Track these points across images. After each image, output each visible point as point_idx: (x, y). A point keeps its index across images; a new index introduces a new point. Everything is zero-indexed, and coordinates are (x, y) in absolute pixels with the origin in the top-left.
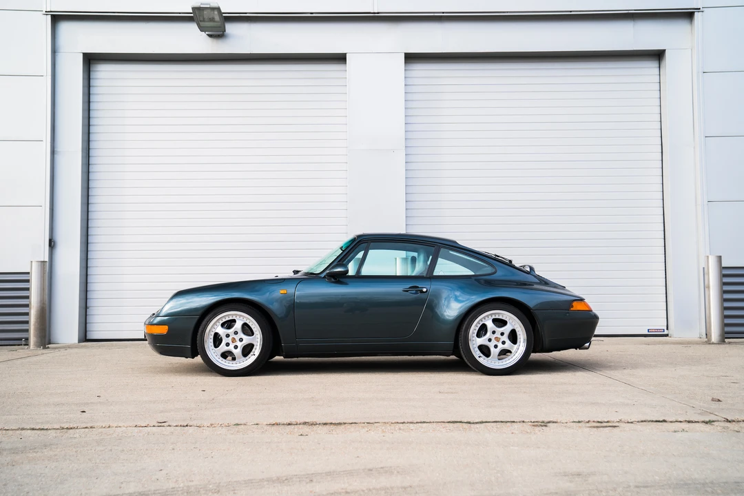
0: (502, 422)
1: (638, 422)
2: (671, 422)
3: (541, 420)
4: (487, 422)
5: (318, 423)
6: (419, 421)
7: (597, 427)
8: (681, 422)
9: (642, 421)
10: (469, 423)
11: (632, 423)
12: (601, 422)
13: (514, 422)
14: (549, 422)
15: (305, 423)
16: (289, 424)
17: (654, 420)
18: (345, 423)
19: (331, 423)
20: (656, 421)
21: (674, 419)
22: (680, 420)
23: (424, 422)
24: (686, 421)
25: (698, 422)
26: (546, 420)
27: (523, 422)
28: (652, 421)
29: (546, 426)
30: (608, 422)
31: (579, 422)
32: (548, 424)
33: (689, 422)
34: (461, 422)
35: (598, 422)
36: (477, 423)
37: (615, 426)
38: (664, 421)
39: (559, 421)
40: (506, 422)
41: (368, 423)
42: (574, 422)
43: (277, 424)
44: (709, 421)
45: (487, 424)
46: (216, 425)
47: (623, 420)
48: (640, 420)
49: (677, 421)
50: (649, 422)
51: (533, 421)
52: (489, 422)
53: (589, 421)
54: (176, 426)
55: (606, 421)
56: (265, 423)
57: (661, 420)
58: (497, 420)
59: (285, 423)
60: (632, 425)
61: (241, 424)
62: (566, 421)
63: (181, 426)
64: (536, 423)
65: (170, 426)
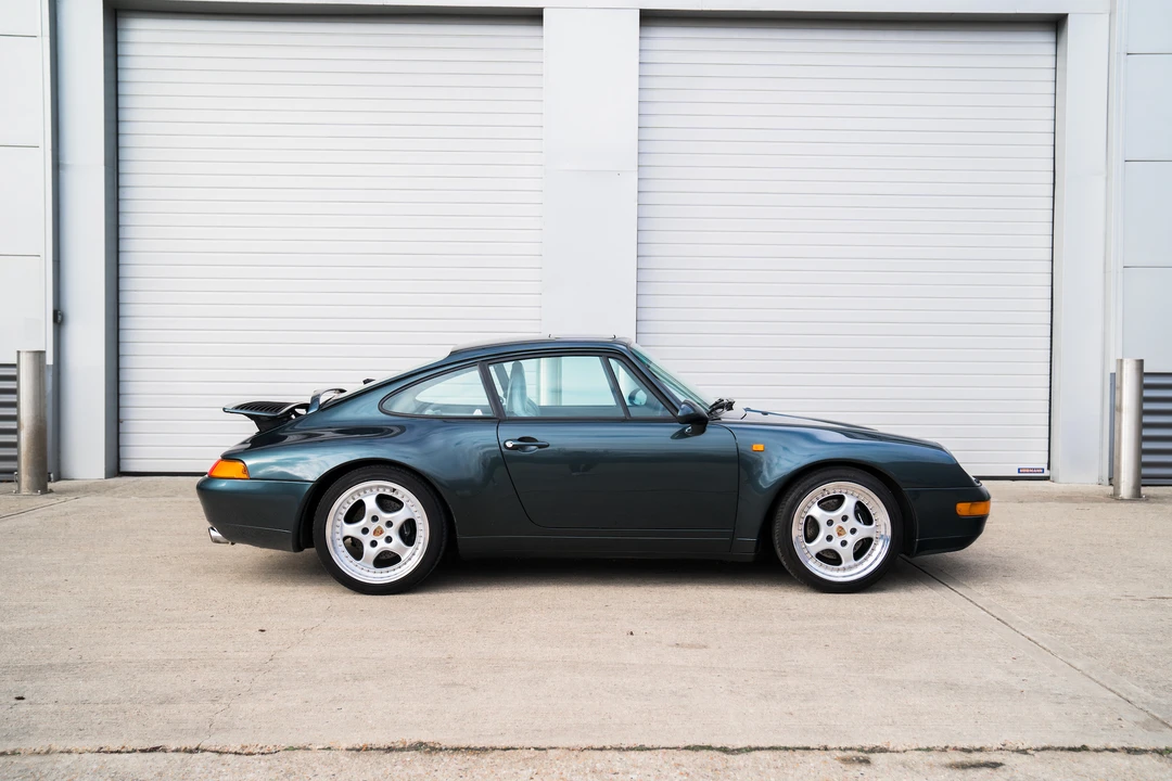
0: (786, 749)
1: (1037, 750)
2: (1097, 751)
3: (856, 745)
4: (758, 749)
5: (444, 745)
6: (632, 745)
7: (963, 766)
8: (1114, 750)
9: (1044, 749)
10: (724, 750)
11: (1024, 752)
12: (969, 751)
13: (808, 749)
14: (873, 750)
15: (419, 747)
16: (389, 750)
17: (1067, 746)
18: (494, 749)
19: (468, 749)
20: (1070, 749)
21: (1100, 744)
22: (1112, 745)
23: (642, 749)
24: (1123, 748)
25: (1145, 751)
26: (869, 744)
27: (826, 749)
28: (1062, 749)
29: (867, 762)
30: (981, 750)
31: (928, 749)
32: (872, 757)
33: (1129, 751)
34: (709, 748)
35: (963, 750)
36: (739, 751)
37: (995, 765)
38: (1084, 748)
39: (891, 748)
40: (794, 749)
41: (536, 749)
42: (919, 749)
43: (367, 749)
44: (1167, 749)
45: (757, 753)
46: (251, 750)
47: (1009, 745)
48: (1040, 745)
49: (1107, 749)
50: (1057, 749)
51: (843, 746)
52: (762, 749)
53: (947, 747)
54: (177, 751)
55: (978, 747)
56: (344, 746)
57: (1078, 745)
58: (775, 744)
59: (382, 746)
60: (1025, 756)
61: (299, 749)
62: (904, 748)
63: (186, 751)
64: (849, 753)
65: (165, 751)
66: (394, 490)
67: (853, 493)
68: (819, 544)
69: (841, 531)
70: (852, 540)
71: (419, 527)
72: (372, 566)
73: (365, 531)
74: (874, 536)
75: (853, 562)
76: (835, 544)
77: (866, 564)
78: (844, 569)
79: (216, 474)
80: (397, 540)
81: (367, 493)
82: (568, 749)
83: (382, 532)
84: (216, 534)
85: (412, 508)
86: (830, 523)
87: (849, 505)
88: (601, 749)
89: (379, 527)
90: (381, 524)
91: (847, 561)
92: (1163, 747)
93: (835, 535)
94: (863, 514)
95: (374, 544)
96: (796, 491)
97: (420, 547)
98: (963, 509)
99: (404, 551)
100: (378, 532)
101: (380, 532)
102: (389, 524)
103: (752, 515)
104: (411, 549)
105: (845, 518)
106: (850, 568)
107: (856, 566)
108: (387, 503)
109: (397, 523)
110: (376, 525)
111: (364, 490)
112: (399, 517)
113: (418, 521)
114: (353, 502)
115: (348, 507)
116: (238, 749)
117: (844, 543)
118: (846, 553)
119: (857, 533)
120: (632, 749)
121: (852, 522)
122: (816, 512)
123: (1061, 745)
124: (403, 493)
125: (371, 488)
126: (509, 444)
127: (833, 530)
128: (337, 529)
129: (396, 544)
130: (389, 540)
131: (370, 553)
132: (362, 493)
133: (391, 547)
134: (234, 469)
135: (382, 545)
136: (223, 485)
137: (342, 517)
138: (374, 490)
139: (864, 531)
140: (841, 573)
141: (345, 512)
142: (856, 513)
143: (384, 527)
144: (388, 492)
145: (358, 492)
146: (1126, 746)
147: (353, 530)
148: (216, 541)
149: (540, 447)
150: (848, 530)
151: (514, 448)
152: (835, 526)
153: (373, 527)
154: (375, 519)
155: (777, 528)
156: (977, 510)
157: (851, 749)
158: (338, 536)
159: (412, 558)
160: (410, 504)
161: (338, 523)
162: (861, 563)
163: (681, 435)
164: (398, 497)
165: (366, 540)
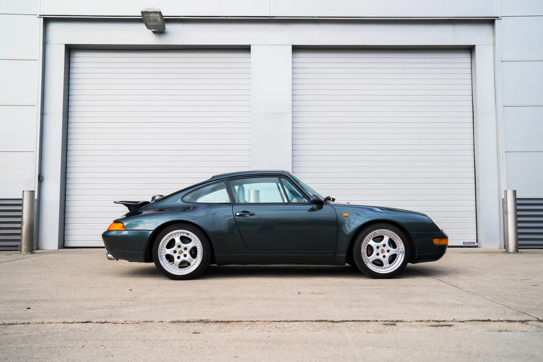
0: (359, 321)
1: (468, 321)
2: (494, 321)
3: (390, 319)
4: (347, 321)
5: (211, 320)
6: (292, 320)
7: (436, 326)
8: (502, 321)
9: (471, 321)
10: (333, 322)
11: (463, 322)
12: (439, 322)
13: (369, 321)
14: (397, 321)
15: (201, 321)
16: (188, 322)
17: (481, 319)
18: (232, 322)
19: (222, 321)
20: (483, 321)
21: (496, 319)
22: (501, 319)
23: (297, 321)
24: (506, 320)
25: (516, 321)
26: (395, 319)
27: (376, 321)
28: (479, 321)
29: (394, 325)
30: (444, 321)
31: (421, 321)
32: (397, 323)
33: (509, 321)
34: (326, 321)
35: (436, 321)
36: (339, 322)
37: (450, 326)
38: (489, 320)
39: (405, 320)
40: (363, 321)
41: (251, 321)
42: (417, 321)
43: (178, 322)
44: (525, 320)
45: (347, 323)
46: (128, 322)
47: (456, 319)
48: (469, 319)
49: (499, 321)
50: (477, 321)
51: (384, 320)
52: (349, 321)
53: (429, 320)
54: (97, 323)
55: (443, 320)
56: (169, 321)
57: (486, 319)
58: (355, 319)
59: (184, 321)
60: (463, 323)
61: (149, 322)
62: (411, 320)
63: (100, 322)
64: (387, 322)
65: (92, 322)
66: (188, 234)
67: (388, 234)
68: (374, 257)
69: (383, 251)
70: (388, 255)
71: (198, 250)
72: (178, 268)
73: (175, 252)
74: (397, 253)
75: (389, 265)
76: (380, 257)
77: (394, 266)
78: (385, 268)
79: (111, 229)
80: (189, 256)
81: (176, 235)
82: (265, 321)
83: (182, 252)
84: (109, 256)
85: (196, 242)
86: (378, 247)
87: (386, 240)
88: (279, 322)
89: (181, 250)
90: (182, 249)
91: (386, 264)
92: (523, 320)
93: (380, 252)
94: (392, 244)
95: (179, 258)
96: (363, 234)
97: (199, 259)
98: (436, 241)
99: (192, 261)
100: (181, 252)
101: (181, 253)
102: (186, 249)
103: (344, 244)
104: (195, 260)
105: (384, 245)
106: (387, 268)
107: (390, 267)
108: (185, 240)
109: (189, 249)
110: (180, 249)
111: (175, 234)
112: (190, 246)
113: (198, 248)
114: (170, 239)
115: (168, 241)
116: (123, 322)
117: (384, 257)
118: (385, 261)
119: (390, 252)
120: (292, 321)
121: (388, 247)
122: (372, 243)
123: (479, 319)
124: (192, 236)
125: (178, 233)
126: (238, 214)
127: (379, 251)
128: (163, 251)
129: (188, 258)
130: (185, 256)
131: (177, 261)
132: (174, 236)
133: (186, 259)
134: (118, 226)
135: (182, 258)
136: (113, 233)
137: (165, 246)
138: (179, 234)
139: (393, 251)
140: (383, 270)
141: (166, 244)
142: (389, 243)
143: (183, 250)
144: (185, 235)
145: (172, 235)
146: (507, 319)
147: (169, 251)
148: (110, 259)
149: (251, 215)
150: (386, 250)
151: (240, 215)
152: (380, 249)
153: (178, 250)
154: (179, 246)
155: (355, 250)
156: (443, 242)
157: (387, 321)
158: (163, 254)
159: (195, 264)
160: (194, 240)
161: (163, 249)
162: (392, 265)
163: (312, 210)
164: (190, 237)
165: (175, 256)
